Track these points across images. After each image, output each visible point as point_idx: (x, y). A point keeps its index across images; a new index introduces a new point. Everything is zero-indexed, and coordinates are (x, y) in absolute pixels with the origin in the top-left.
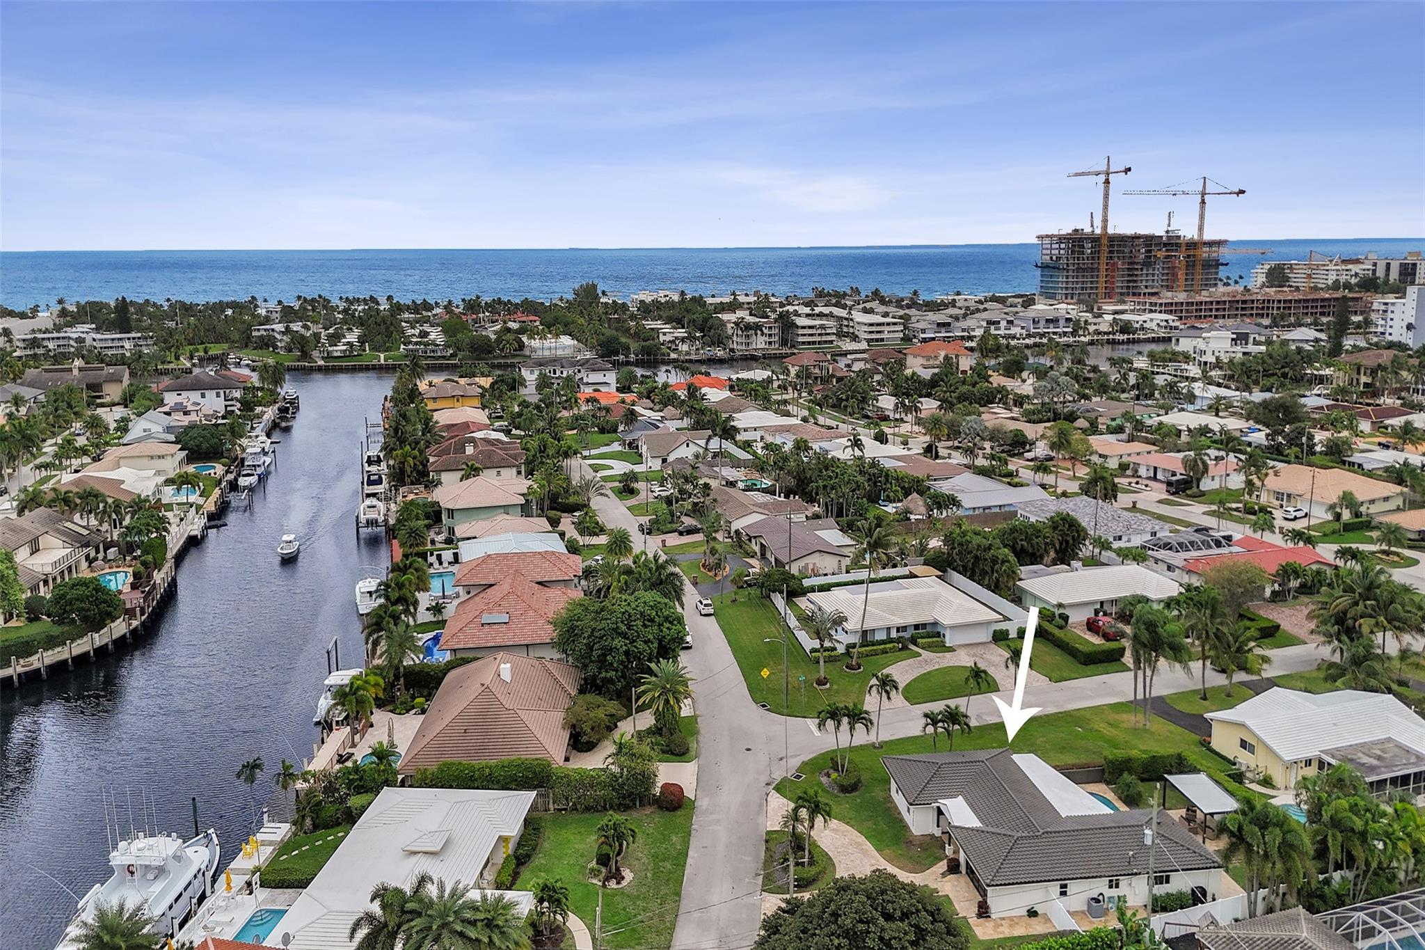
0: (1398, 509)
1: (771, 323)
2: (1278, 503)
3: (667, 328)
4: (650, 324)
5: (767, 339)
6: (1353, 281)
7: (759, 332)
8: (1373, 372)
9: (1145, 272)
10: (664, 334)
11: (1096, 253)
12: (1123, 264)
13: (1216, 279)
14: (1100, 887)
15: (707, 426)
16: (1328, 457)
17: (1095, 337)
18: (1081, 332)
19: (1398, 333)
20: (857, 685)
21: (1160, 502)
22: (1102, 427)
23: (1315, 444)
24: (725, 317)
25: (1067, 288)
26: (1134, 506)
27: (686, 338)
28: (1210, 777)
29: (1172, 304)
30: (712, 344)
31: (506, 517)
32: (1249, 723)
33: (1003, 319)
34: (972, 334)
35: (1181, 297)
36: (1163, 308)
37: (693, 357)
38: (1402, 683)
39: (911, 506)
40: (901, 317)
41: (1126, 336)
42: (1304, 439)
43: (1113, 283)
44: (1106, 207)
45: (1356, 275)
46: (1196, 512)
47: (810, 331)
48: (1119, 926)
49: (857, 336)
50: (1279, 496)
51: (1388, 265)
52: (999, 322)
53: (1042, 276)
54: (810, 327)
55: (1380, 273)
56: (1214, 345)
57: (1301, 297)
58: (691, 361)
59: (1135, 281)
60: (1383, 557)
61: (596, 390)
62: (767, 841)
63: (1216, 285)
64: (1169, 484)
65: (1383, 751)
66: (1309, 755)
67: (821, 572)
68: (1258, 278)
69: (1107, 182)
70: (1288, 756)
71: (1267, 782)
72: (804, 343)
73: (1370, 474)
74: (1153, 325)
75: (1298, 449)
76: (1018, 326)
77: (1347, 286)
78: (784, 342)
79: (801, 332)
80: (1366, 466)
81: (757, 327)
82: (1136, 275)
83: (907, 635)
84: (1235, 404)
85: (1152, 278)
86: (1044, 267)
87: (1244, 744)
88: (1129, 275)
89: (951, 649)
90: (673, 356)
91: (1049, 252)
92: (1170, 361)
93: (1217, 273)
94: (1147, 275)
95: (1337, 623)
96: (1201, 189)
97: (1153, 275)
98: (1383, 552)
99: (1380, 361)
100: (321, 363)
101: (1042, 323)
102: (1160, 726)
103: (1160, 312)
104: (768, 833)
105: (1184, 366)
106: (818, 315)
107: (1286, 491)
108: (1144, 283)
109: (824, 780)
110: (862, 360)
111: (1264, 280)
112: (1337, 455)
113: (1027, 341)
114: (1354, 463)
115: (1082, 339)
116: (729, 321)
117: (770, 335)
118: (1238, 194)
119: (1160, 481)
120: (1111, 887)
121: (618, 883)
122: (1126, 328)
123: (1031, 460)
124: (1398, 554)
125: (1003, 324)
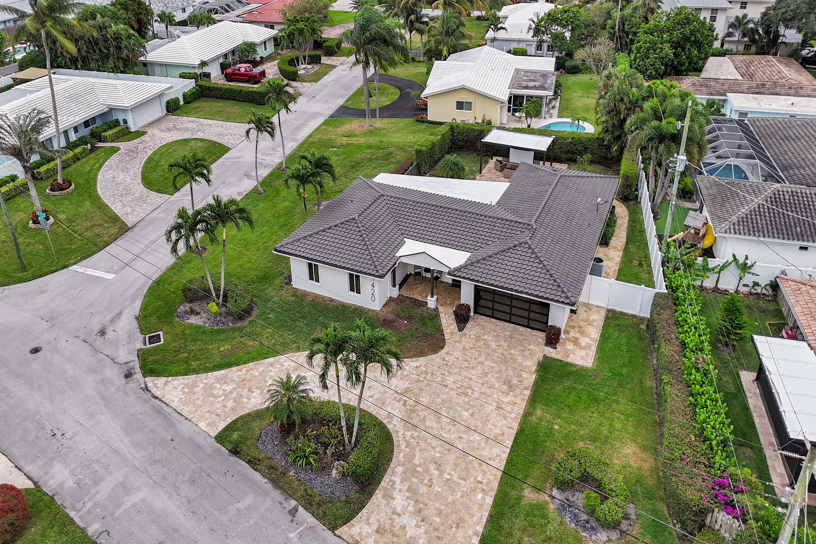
62: (235, 452)
65: (526, 77)
70: (504, 98)
83: (85, 132)
87: (460, 105)
89: (139, 134)
104: (221, 438)
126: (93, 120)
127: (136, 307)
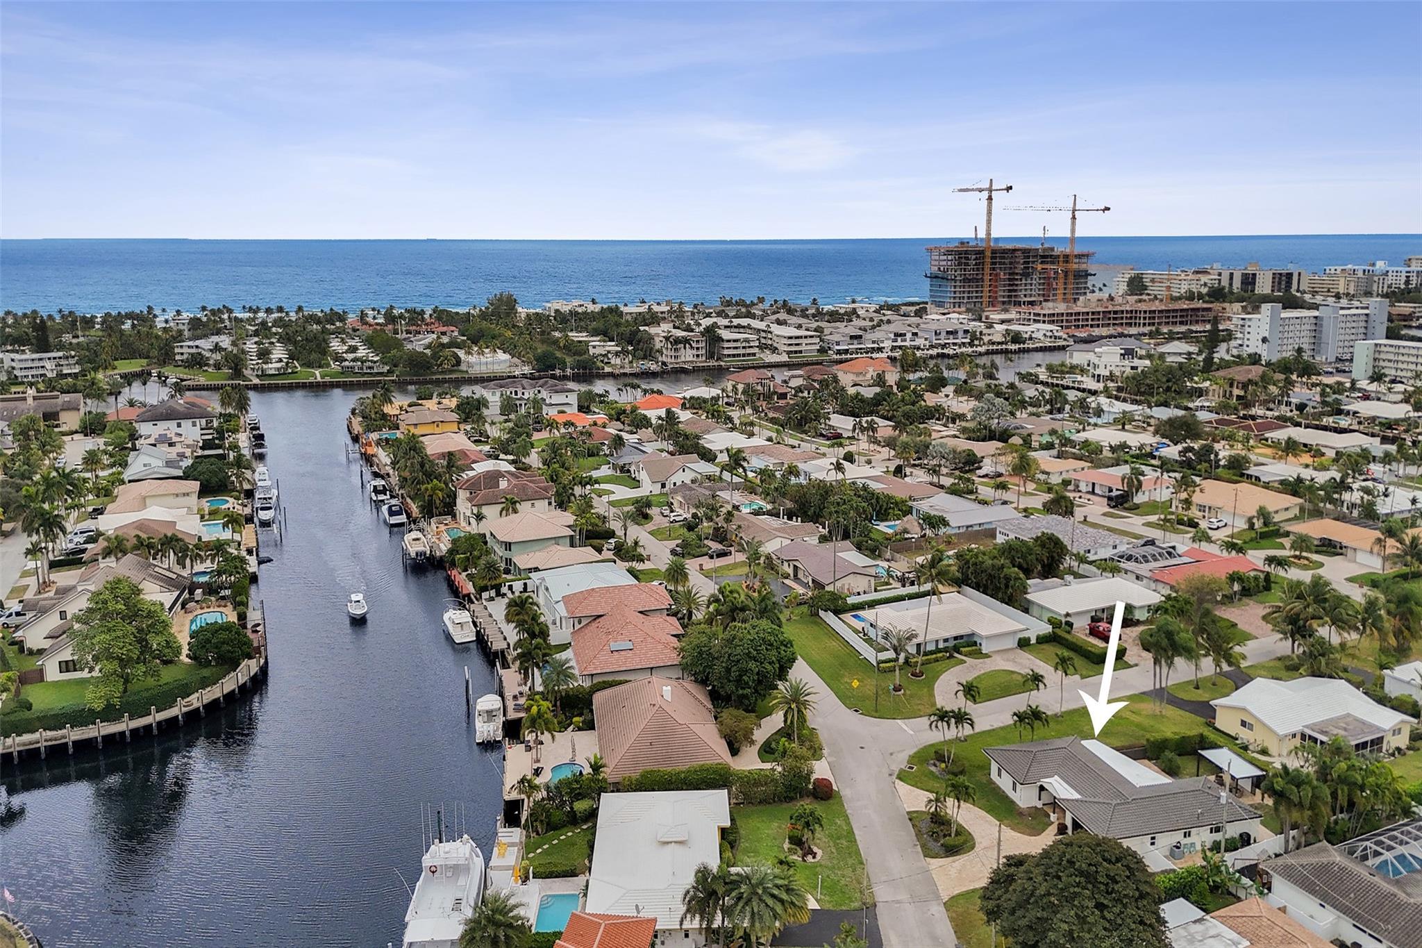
0: (1296, 518)
1: (698, 336)
2: (1201, 514)
3: (595, 341)
4: (575, 336)
5: (695, 352)
6: (1204, 290)
7: (687, 346)
8: (1245, 386)
9: (1024, 282)
10: (594, 347)
11: (980, 265)
12: (1005, 274)
13: (1085, 288)
14: (1178, 837)
15: (690, 450)
16: (1231, 471)
17: (991, 347)
18: (976, 342)
19: (1253, 345)
20: (925, 690)
21: (1104, 514)
22: (1035, 444)
23: (1220, 460)
24: (653, 330)
25: (954, 298)
26: (1085, 520)
27: (620, 352)
28: (1230, 749)
29: (1054, 315)
30: (644, 358)
31: (559, 547)
32: (1248, 707)
33: (909, 331)
34: (882, 345)
35: (1061, 308)
36: (1046, 319)
37: (628, 370)
38: (1345, 670)
39: (907, 526)
40: (816, 330)
41: (1017, 346)
42: (1212, 457)
43: (996, 292)
44: (989, 222)
45: (1205, 284)
46: (1135, 523)
47: (735, 345)
48: (1204, 863)
49: (776, 349)
50: (1202, 508)
51: (1232, 274)
52: (905, 335)
53: (931, 285)
54: (735, 341)
55: (1225, 283)
56: (1104, 360)
57: (1164, 308)
58: (625, 374)
59: (1016, 291)
60: (1296, 561)
61: (560, 412)
62: (910, 820)
63: (1085, 293)
64: (1110, 499)
65: (1346, 723)
66: (1293, 730)
67: (855, 591)
68: (1119, 287)
69: (990, 198)
70: (1282, 731)
71: (1264, 752)
72: (729, 356)
73: (1267, 486)
74: (1040, 335)
75: (1207, 465)
76: (921, 337)
77: (1200, 296)
78: (711, 355)
79: (726, 345)
80: (1263, 479)
81: (686, 341)
82: (1017, 285)
83: (951, 644)
84: (1136, 418)
85: (1030, 288)
86: (934, 277)
87: (1244, 724)
88: (1010, 285)
89: (987, 656)
90: (607, 369)
91: (937, 263)
92: (1068, 373)
93: (1086, 283)
94: (1026, 285)
95: (1290, 623)
96: (1072, 206)
97: (1031, 284)
98: (1295, 557)
99: (1250, 376)
100: (256, 381)
101: (944, 334)
102: (1171, 711)
103: (1044, 322)
104: (909, 813)
105: (1079, 378)
106: (735, 327)
107: (1207, 504)
108: (1023, 292)
109: (933, 769)
110: (800, 376)
111: (1126, 288)
112: (1238, 470)
113: (931, 352)
114: (1251, 476)
115: (979, 349)
116: (658, 335)
117: (698, 348)
118: (1104, 210)
119: (1098, 495)
120: (1185, 836)
121: (814, 857)
122: (1017, 338)
123: (983, 477)
124: (1307, 559)
125: (909, 336)
126: (962, 637)
127: (912, 752)
